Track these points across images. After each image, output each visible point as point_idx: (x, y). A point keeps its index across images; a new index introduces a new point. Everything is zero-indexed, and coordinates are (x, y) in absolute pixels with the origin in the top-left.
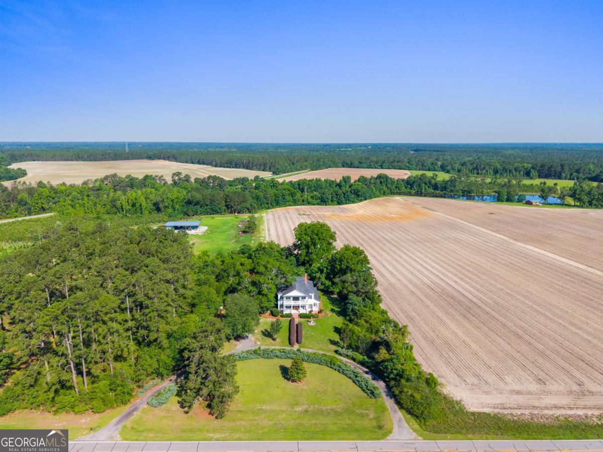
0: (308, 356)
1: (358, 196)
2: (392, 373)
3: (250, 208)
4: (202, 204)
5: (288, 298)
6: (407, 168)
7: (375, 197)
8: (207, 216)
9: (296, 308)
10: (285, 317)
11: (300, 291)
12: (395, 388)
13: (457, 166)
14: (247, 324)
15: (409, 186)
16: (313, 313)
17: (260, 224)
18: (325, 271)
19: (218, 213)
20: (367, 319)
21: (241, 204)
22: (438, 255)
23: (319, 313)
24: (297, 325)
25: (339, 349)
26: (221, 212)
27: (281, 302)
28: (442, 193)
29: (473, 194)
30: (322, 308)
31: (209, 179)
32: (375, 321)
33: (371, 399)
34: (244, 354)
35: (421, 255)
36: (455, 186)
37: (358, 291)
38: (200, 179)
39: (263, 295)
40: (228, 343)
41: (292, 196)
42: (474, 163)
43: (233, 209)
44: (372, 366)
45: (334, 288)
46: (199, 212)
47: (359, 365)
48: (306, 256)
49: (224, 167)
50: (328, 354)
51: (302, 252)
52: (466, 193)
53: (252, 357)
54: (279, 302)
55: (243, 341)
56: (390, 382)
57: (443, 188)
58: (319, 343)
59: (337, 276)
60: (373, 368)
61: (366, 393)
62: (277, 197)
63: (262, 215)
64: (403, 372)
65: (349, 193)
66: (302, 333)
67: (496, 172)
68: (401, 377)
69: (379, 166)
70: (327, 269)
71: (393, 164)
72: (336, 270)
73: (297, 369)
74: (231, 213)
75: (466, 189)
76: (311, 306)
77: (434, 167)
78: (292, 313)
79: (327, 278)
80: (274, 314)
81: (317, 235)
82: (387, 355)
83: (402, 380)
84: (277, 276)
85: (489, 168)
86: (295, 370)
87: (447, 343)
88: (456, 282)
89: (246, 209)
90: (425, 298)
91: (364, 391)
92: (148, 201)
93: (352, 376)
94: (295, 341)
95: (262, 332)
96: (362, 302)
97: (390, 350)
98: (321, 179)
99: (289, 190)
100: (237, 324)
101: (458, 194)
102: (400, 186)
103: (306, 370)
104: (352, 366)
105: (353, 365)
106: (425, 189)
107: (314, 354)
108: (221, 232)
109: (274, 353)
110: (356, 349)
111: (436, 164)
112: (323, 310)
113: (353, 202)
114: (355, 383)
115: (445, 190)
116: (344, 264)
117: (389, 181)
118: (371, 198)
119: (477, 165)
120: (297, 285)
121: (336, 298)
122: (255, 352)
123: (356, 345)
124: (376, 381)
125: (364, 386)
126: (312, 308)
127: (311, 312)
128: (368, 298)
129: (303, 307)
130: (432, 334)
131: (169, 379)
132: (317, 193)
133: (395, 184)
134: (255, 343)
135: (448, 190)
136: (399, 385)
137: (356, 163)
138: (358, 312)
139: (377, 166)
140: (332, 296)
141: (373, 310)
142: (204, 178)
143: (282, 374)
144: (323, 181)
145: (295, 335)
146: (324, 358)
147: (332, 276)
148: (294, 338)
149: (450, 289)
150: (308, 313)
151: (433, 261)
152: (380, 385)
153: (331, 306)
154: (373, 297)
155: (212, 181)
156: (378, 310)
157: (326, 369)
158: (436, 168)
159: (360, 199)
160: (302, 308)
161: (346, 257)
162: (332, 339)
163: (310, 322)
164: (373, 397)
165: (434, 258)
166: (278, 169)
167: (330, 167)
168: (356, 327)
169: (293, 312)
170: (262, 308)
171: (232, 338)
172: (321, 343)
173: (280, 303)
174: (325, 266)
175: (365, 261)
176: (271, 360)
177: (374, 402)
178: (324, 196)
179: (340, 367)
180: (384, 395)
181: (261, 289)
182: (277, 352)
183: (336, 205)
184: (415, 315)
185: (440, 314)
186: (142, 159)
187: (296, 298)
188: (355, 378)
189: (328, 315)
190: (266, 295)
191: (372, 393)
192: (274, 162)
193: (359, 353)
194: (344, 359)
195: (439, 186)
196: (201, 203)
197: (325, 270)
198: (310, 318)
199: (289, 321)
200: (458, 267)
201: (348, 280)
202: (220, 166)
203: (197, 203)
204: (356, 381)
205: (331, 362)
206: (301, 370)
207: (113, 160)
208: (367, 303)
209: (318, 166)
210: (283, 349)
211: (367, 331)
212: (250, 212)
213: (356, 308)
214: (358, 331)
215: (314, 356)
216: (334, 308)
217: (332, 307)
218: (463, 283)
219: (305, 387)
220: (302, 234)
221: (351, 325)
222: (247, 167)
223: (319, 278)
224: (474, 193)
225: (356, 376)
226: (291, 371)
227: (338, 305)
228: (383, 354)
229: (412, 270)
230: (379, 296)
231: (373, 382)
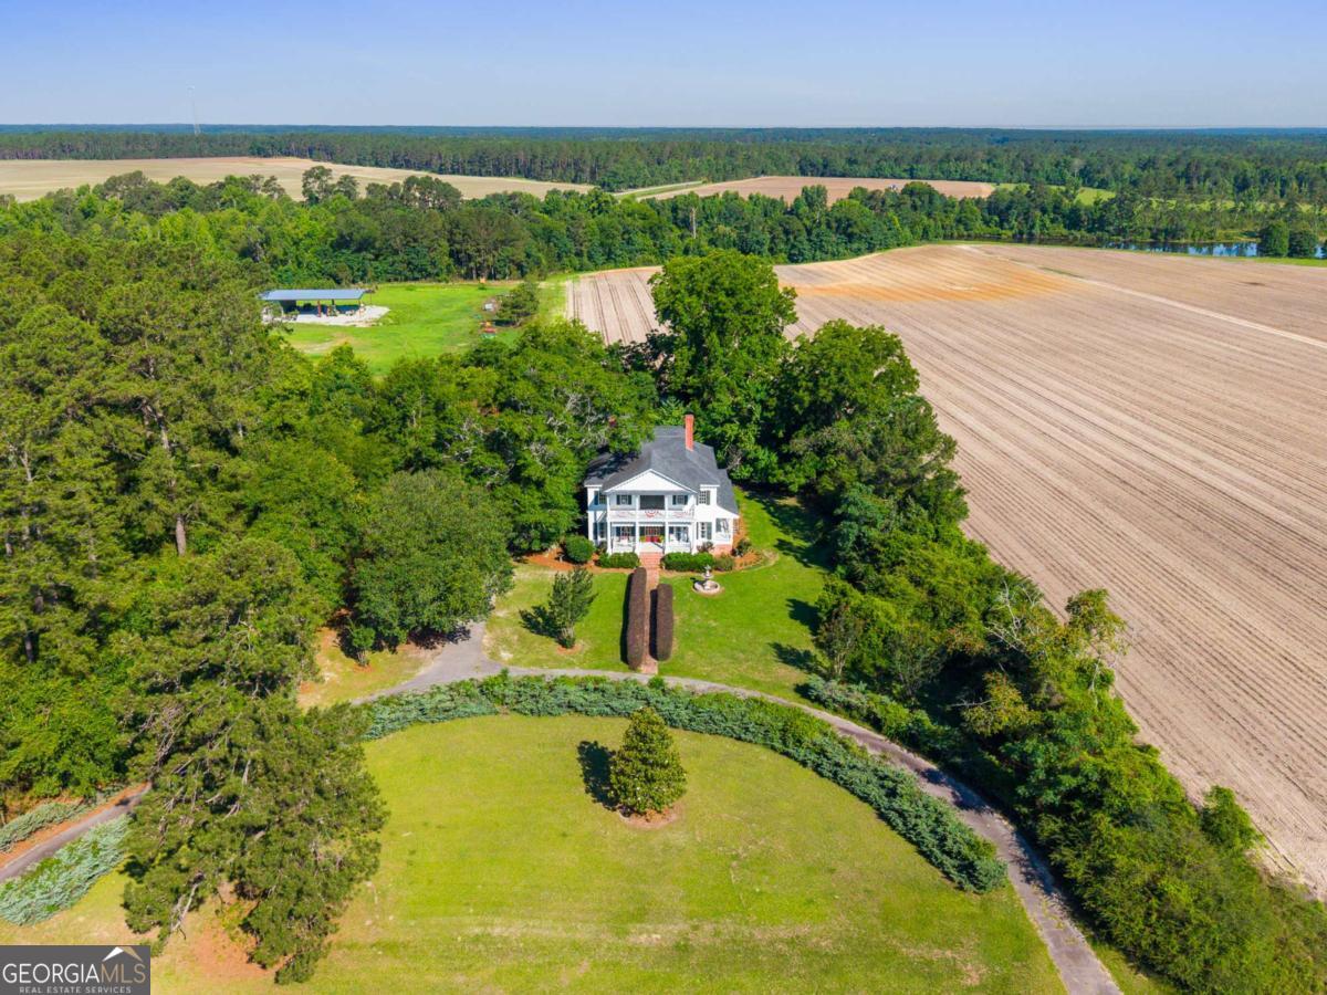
0: (694, 706)
1: (851, 237)
2: (1053, 785)
3: (524, 264)
4: (380, 249)
5: (626, 498)
6: (984, 176)
7: (899, 245)
8: (395, 284)
9: (654, 534)
10: (612, 566)
11: (667, 474)
12: (1066, 851)
13: (1129, 170)
14: (457, 585)
15: (996, 218)
16: (715, 553)
17: (554, 306)
18: (757, 416)
19: (429, 275)
20: (917, 572)
21: (496, 249)
22: (1117, 388)
23: (734, 553)
24: (654, 594)
25: (815, 681)
26: (437, 275)
27: (599, 513)
28: (1093, 236)
29: (1183, 241)
30: (748, 539)
31: (409, 189)
32: (952, 579)
33: (962, 895)
34: (438, 697)
35: (1063, 387)
36: (1130, 217)
37: (883, 474)
38: (383, 187)
39: (528, 480)
40: (389, 655)
41: (655, 237)
42: (1177, 161)
43: (472, 265)
44: (953, 751)
45: (786, 473)
46: (371, 274)
47: (897, 748)
48: (689, 373)
49: (464, 173)
50: (771, 699)
51: (680, 358)
52: (1162, 238)
53: (473, 706)
54: (591, 514)
55: (446, 650)
56: (1037, 819)
57: (1094, 222)
58: (735, 660)
59: (801, 432)
60: (958, 760)
61: (940, 865)
62: (607, 237)
63: (561, 284)
64: (1104, 783)
65: (824, 227)
66: (672, 621)
67: (1242, 185)
68: (1095, 802)
69: (905, 171)
70: (765, 408)
71: (945, 166)
72: (796, 407)
73: (644, 761)
74: (468, 276)
75: (1163, 225)
76: (706, 529)
77: (1061, 174)
78: (637, 552)
79: (762, 440)
80: (572, 555)
81: (730, 293)
82: (1024, 708)
83: (1099, 815)
84: (580, 419)
85: (1224, 176)
86: (639, 765)
87: (1220, 661)
88: (1198, 462)
89: (513, 267)
90: (1107, 510)
91: (927, 856)
92: (224, 242)
93: (875, 792)
94: (647, 650)
95: (525, 616)
96: (894, 514)
97: (1036, 687)
98: (741, 195)
99: (644, 217)
100: (416, 585)
101: (1139, 238)
102: (969, 215)
103: (684, 764)
104: (871, 752)
105: (874, 746)
106: (1044, 225)
107: (718, 698)
108: (429, 322)
109: (561, 696)
110: (882, 681)
111: (1067, 165)
112: (748, 545)
113: (835, 256)
114: (888, 821)
115: (1101, 228)
116: (826, 387)
117: (938, 202)
118: (887, 247)
119: (1189, 165)
120: (655, 455)
121: (792, 508)
122: (485, 689)
123: (878, 669)
124: (972, 813)
125: (926, 834)
126: (709, 537)
127: (704, 549)
128: (918, 500)
129: (679, 531)
130: (1161, 631)
131: (117, 797)
132: (728, 229)
133: (957, 209)
134: (494, 655)
135: (1111, 228)
136: (1087, 839)
137: (841, 164)
138: (882, 549)
139: (898, 171)
140: (782, 502)
141: (935, 541)
142: (396, 185)
143: (586, 781)
144: (747, 199)
145: (647, 628)
146: (757, 714)
147: (781, 434)
148: (641, 639)
149: (1184, 483)
150: (695, 551)
151: (1108, 403)
152: (992, 830)
153: (777, 534)
154: (938, 496)
155: (417, 194)
156: (955, 543)
157: (766, 760)
158: (1068, 176)
159: (855, 246)
160: (673, 537)
161: (837, 360)
162: (784, 644)
163: (702, 583)
164: (968, 886)
165: (1107, 395)
166: (615, 174)
167: (763, 173)
168: (878, 601)
169: (642, 548)
170: (523, 529)
171: (403, 635)
172: (742, 656)
173: (591, 517)
174: (758, 396)
175: (903, 377)
176: (550, 719)
177: (976, 910)
178: (749, 236)
179: (822, 753)
180: (1014, 875)
181: (521, 462)
182: (572, 689)
183: (785, 263)
184: (1083, 563)
185: (1173, 562)
186: (240, 154)
187: (652, 501)
188: (888, 804)
189: (766, 560)
190: (540, 484)
191: (967, 870)
192: (604, 155)
193: (895, 698)
194: (839, 722)
195: (1084, 217)
196: (377, 245)
197: (758, 409)
198: (701, 569)
199: (625, 579)
200: (1194, 421)
201: (841, 444)
202: (453, 173)
203: (365, 245)
204: (892, 815)
205: (784, 731)
206: (664, 766)
207: (157, 157)
208: (914, 517)
209: (729, 168)
210: (597, 681)
211: (916, 616)
212: (523, 275)
213: (874, 533)
214: (887, 615)
215: (715, 707)
216: (789, 538)
217: (783, 537)
218: (1227, 468)
219: (679, 838)
220: (679, 292)
221: (856, 597)
222: (528, 173)
223: (737, 440)
224: (1186, 237)
225: (892, 793)
226: (622, 772)
227: (802, 530)
228: (1005, 705)
229: (1044, 426)
230: (960, 492)
231: (965, 819)
